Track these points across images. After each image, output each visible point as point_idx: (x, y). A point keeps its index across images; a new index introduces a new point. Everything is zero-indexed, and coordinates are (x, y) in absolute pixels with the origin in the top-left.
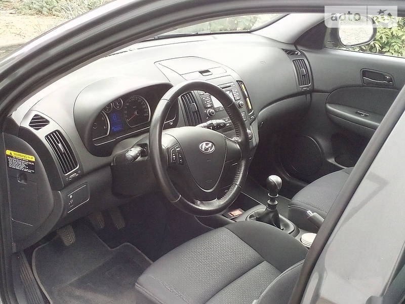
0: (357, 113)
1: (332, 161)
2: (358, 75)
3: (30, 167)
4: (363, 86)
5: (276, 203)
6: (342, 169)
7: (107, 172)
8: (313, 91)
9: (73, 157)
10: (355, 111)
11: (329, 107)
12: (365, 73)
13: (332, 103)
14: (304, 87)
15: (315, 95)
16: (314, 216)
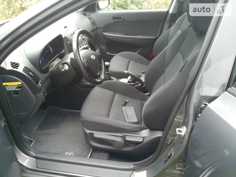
0: (114, 34)
1: (108, 53)
2: (112, 19)
3: (19, 87)
4: (114, 23)
5: (109, 72)
6: (115, 55)
7: (49, 79)
8: (97, 28)
9: (37, 77)
10: (113, 33)
11: (104, 33)
12: (114, 18)
13: (105, 32)
14: (94, 28)
15: (98, 30)
16: (127, 73)
